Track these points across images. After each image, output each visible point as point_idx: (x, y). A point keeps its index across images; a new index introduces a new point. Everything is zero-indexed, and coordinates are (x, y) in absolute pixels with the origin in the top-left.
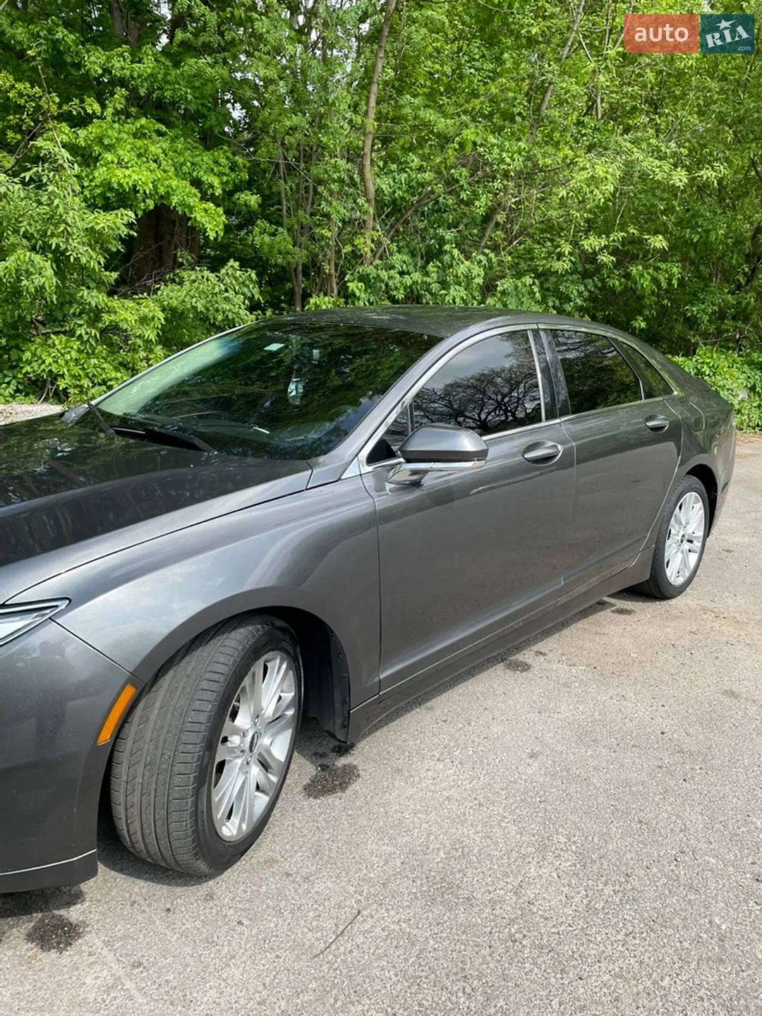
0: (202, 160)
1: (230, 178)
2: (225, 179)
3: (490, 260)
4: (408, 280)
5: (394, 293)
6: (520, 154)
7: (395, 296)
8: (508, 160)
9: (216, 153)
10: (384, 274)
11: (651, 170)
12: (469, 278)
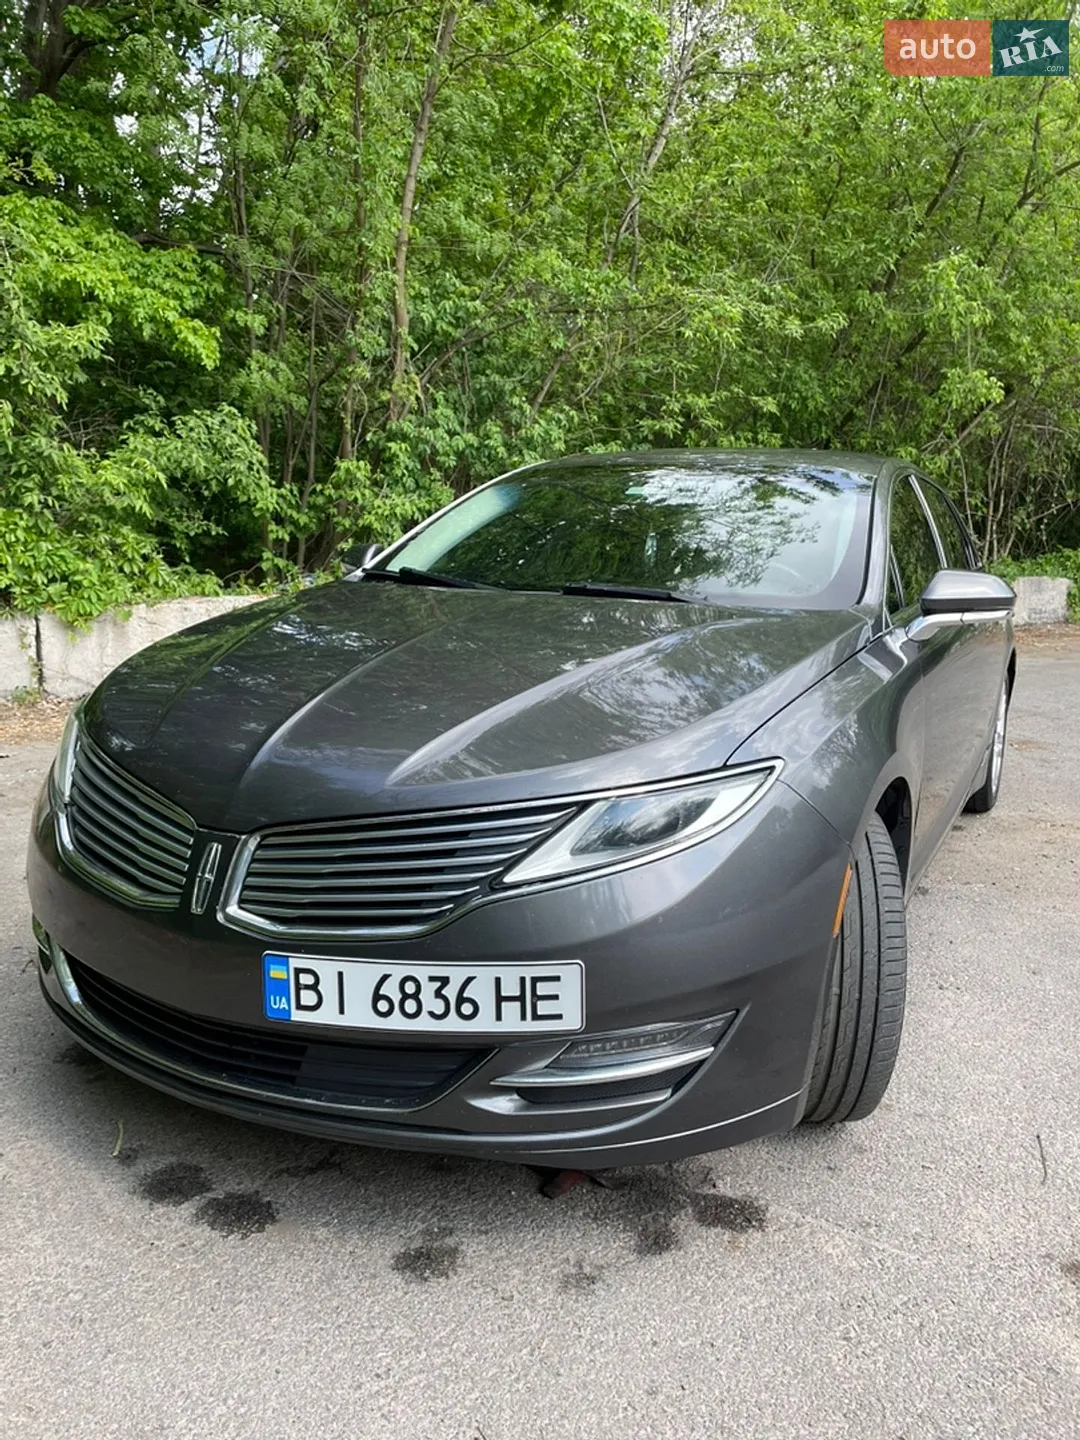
0: (159, 262)
1: (201, 289)
2: (194, 289)
3: (570, 419)
4: (459, 443)
5: (442, 459)
6: (607, 284)
7: (444, 463)
8: (593, 291)
9: (178, 254)
10: (427, 432)
11: (759, 317)
12: (547, 442)
